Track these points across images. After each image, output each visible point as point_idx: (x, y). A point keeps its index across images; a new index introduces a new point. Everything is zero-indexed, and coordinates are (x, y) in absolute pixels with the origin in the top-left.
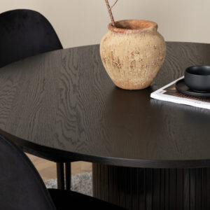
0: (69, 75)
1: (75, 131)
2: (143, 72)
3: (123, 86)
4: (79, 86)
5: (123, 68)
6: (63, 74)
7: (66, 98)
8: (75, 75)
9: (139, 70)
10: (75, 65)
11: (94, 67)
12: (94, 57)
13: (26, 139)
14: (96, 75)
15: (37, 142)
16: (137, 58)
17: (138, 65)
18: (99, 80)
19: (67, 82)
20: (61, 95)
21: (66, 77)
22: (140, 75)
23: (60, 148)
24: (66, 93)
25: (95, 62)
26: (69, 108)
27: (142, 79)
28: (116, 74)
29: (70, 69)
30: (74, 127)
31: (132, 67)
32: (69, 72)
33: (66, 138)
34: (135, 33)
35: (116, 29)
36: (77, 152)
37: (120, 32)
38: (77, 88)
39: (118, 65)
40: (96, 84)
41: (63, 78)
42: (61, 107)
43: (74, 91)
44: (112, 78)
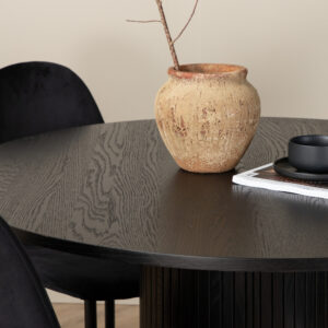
0: (107, 154)
1: (103, 221)
2: (222, 143)
3: (191, 168)
4: (120, 168)
5: (190, 134)
6: (99, 153)
7: (97, 181)
8: (117, 155)
9: (216, 138)
10: (120, 142)
11: (148, 145)
12: (152, 133)
13: (24, 228)
14: (151, 154)
15: (39, 232)
16: (211, 118)
17: (214, 130)
18: (154, 160)
19: (101, 163)
20: (89, 177)
21: (102, 157)
22: (216, 147)
23: (76, 240)
24: (98, 175)
25: (153, 139)
26: (100, 193)
27: (221, 154)
28: (178, 146)
29: (109, 146)
30: (103, 216)
31: (203, 133)
32: (108, 150)
33: (87, 228)
34: (210, 79)
35: (179, 74)
36: (101, 245)
37: (186, 78)
38: (117, 170)
39: (181, 130)
40: (147, 165)
41: (97, 157)
42: (87, 191)
43: (111, 174)
44: (173, 153)
